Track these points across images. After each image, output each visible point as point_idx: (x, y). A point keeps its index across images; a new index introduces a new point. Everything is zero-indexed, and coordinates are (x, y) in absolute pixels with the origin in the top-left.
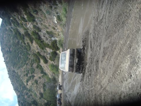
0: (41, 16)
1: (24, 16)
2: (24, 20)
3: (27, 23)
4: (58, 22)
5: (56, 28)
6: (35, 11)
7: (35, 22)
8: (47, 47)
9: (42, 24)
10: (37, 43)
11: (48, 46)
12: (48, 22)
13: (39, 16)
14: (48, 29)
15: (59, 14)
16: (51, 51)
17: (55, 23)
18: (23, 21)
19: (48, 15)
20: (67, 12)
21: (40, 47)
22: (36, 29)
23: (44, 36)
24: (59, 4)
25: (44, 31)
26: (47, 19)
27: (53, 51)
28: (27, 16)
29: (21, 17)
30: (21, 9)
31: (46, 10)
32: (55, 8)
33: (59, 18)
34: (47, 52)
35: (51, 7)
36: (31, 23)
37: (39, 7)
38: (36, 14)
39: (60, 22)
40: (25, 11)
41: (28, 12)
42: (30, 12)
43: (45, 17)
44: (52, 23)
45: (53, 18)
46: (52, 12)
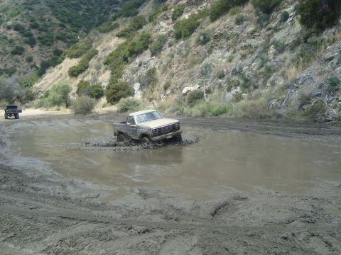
0: (195, 53)
1: (187, 12)
2: (177, 13)
3: (171, 21)
4: (185, 95)
5: (168, 92)
6: (205, 38)
7: (174, 39)
8: (112, 74)
9: (172, 56)
10: (120, 48)
11: (116, 74)
12: (181, 70)
13: (193, 49)
14: (163, 73)
15: (207, 96)
16: (105, 84)
17: (181, 88)
18: (175, 12)
19: (200, 70)
20: (217, 115)
21: (111, 55)
22: (157, 44)
23: (140, 65)
24: (234, 95)
25: (153, 63)
26: (189, 67)
27: (105, 89)
28: (189, 19)
29: (183, 6)
30: (204, 4)
31: (213, 64)
32: (220, 86)
33: (195, 97)
34: (98, 74)
35: (221, 76)
36: (172, 29)
37: (217, 45)
38: (199, 40)
39: (187, 100)
40: (200, 14)
41: (198, 20)
42: (199, 27)
43: (194, 63)
44: (180, 79)
45: (193, 84)
46: (210, 80)
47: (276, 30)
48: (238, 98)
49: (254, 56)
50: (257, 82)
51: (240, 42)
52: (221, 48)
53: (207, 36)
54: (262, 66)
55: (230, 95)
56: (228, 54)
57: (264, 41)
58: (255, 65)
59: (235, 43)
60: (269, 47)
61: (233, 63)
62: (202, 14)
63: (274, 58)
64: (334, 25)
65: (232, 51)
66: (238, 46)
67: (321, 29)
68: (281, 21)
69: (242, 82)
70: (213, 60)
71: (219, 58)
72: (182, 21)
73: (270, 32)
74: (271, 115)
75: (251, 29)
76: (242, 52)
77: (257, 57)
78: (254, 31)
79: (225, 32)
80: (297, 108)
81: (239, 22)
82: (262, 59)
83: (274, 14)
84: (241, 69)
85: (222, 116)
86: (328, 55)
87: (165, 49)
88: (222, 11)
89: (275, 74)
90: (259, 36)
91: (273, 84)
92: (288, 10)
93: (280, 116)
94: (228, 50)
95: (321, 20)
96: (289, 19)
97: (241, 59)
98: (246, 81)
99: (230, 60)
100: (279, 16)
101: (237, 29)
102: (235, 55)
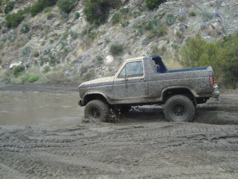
0: (20, 39)
1: (16, 8)
2: (9, 8)
3: (4, 14)
4: (12, 69)
6: (27, 28)
7: (6, 28)
9: (5, 40)
12: (9, 51)
13: (19, 36)
15: (27, 69)
17: (9, 65)
18: (7, 7)
19: (22, 51)
20: (32, 82)
24: (44, 68)
26: (16, 49)
28: (17, 14)
29: (14, 3)
30: (29, 3)
31: (32, 47)
32: (36, 62)
33: (19, 70)
35: (37, 55)
36: (5, 20)
37: (34, 34)
38: (23, 30)
39: (13, 73)
40: (25, 10)
41: (24, 15)
42: (24, 20)
43: (19, 46)
44: (9, 58)
45: (17, 61)
46: (29, 58)
47: (73, 24)
48: (47, 70)
49: (58, 42)
50: (59, 59)
51: (50, 31)
52: (37, 36)
53: (28, 27)
54: (62, 48)
55: (42, 69)
56: (42, 40)
57: (65, 31)
58: (59, 48)
59: (47, 32)
60: (67, 36)
61: (45, 46)
62: (27, 10)
63: (70, 43)
64: (105, 22)
65: (44, 38)
66: (49, 35)
67: (98, 24)
68: (75, 19)
69: (50, 59)
70: (32, 44)
71: (36, 43)
72: (12, 15)
73: (68, 26)
74: (64, 80)
75: (57, 23)
76: (51, 38)
77: (60, 42)
78: (59, 25)
79: (40, 25)
80: (79, 75)
81: (50, 18)
82: (63, 44)
83: (71, 14)
84: (50, 50)
85: (35, 83)
86: (100, 41)
88: (39, 10)
89: (70, 53)
90: (62, 28)
91: (68, 60)
92: (79, 12)
93: (69, 81)
94: (42, 37)
95: (98, 19)
96: (80, 18)
97: (50, 43)
98: (53, 58)
99: (43, 44)
100: (74, 15)
101: (48, 23)
102: (46, 40)
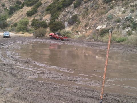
0: (103, 8)
4: (98, 30)
5: (88, 28)
8: (52, 16)
10: (55, 2)
11: (54, 17)
12: (95, 17)
14: (83, 18)
16: (48, 22)
19: (106, 17)
20: (119, 42)
21: (49, 6)
23: (68, 12)
24: (127, 32)
26: (100, 15)
27: (47, 24)
31: (114, 14)
32: (118, 27)
33: (104, 32)
34: (42, 15)
35: (119, 21)
39: (99, 33)
43: (102, 13)
44: (94, 22)
45: (102, 25)
46: (112, 23)
48: (130, 33)
51: (130, 3)
52: (118, 5)
55: (124, 32)
56: (122, 9)
59: (127, 3)
61: (126, 14)
65: (125, 8)
66: (129, 5)
69: (131, 25)
70: (114, 12)
71: (117, 11)
76: (131, 8)
84: (131, 18)
87: (82, 5)
94: (123, 7)
97: (130, 12)
102: (127, 10)
